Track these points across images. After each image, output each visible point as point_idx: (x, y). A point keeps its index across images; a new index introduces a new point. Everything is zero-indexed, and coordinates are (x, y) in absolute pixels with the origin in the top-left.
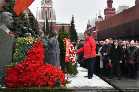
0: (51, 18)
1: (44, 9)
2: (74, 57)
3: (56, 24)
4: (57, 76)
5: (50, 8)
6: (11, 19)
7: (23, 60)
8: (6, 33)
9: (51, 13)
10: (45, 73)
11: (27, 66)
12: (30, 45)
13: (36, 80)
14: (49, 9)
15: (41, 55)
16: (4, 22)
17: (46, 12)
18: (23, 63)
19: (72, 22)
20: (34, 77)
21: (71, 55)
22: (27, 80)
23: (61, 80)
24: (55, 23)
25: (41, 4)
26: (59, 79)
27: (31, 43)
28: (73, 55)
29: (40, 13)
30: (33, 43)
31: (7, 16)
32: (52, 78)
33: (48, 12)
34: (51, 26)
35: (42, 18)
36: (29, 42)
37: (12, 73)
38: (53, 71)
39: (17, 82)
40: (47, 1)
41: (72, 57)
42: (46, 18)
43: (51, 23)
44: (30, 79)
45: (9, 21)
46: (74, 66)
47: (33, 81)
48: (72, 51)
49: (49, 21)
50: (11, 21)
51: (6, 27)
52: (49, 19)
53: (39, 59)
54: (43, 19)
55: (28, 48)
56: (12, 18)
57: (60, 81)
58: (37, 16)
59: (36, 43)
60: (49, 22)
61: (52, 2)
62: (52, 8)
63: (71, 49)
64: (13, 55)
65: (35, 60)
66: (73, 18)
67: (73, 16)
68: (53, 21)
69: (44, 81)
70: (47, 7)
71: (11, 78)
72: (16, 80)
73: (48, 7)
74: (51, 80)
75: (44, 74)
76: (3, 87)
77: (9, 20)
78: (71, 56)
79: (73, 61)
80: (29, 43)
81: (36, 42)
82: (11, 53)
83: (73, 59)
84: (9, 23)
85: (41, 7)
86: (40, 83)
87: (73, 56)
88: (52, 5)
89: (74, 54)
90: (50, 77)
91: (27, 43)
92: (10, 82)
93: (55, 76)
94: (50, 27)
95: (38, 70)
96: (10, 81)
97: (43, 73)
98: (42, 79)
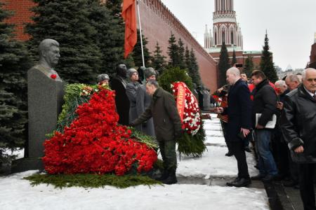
0: (232, 43)
1: (219, 27)
2: (193, 117)
3: (243, 55)
4: (134, 155)
5: (231, 23)
6: (56, 52)
7: (69, 126)
8: (45, 77)
9: (232, 33)
10: (109, 149)
11: (73, 135)
12: (86, 97)
13: (93, 162)
14: (228, 26)
15: (104, 115)
16: (45, 57)
17: (223, 33)
18: (68, 130)
19: (266, 48)
20: (88, 156)
21: (187, 114)
22: (76, 161)
23: (141, 163)
24: (242, 52)
25: (214, 18)
26: (136, 161)
27: (87, 93)
28: (192, 114)
29: (212, 35)
30: (92, 92)
31: (48, 46)
32: (122, 159)
33: (226, 33)
34: (234, 59)
35: (216, 44)
36: (84, 91)
37: (52, 149)
38: (128, 145)
39: (60, 165)
40: (225, 11)
41: (188, 119)
42: (224, 43)
43: (234, 54)
44: (81, 159)
45: (53, 56)
46: (195, 135)
47: (87, 163)
48: (189, 107)
49: (229, 50)
50: (56, 55)
51: (48, 67)
52: (230, 46)
53: (99, 123)
54: (218, 46)
55: (80, 103)
56: (58, 49)
57: (138, 165)
58: (206, 41)
59: (96, 93)
60: (231, 52)
61: (234, 12)
62: (234, 23)
63: (188, 102)
64: (58, 115)
65: (91, 124)
66: (266, 39)
67: (266, 35)
68: (238, 49)
69: (108, 163)
70: (224, 23)
71: (50, 157)
72: (58, 162)
73: (227, 23)
74: (120, 162)
75: (109, 151)
76: (42, 173)
77: (53, 53)
78: (187, 117)
79: (192, 126)
80: (84, 93)
81: (96, 90)
82: (56, 113)
83: (191, 121)
84: (52, 59)
85: (214, 24)
86: (100, 167)
87: (190, 116)
88: (234, 17)
89: (195, 112)
90: (120, 157)
91: (81, 94)
92: (48, 164)
93: (129, 154)
94: (231, 61)
95: (97, 143)
96: (49, 162)
97: (106, 149)
98: (105, 159)
